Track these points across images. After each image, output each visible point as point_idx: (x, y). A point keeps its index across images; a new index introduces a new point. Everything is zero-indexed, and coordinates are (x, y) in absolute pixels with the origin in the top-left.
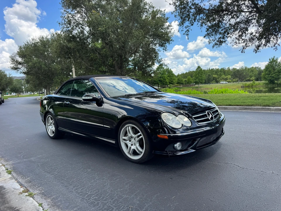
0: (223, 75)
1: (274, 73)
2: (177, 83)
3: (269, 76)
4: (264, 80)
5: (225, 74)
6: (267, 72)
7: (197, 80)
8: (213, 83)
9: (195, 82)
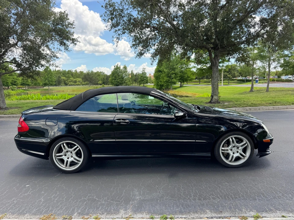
0: (71, 77)
1: (119, 79)
2: (21, 85)
3: (116, 81)
4: (111, 84)
5: (72, 76)
6: (113, 77)
7: (47, 81)
8: (61, 86)
9: (44, 83)
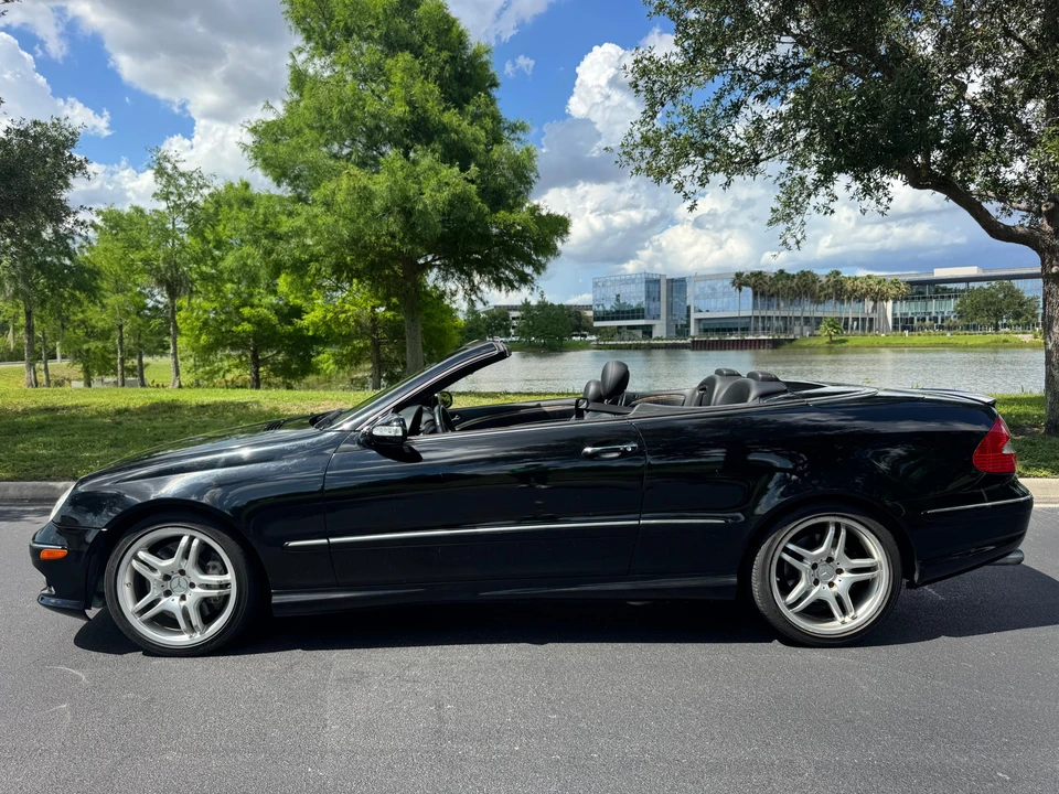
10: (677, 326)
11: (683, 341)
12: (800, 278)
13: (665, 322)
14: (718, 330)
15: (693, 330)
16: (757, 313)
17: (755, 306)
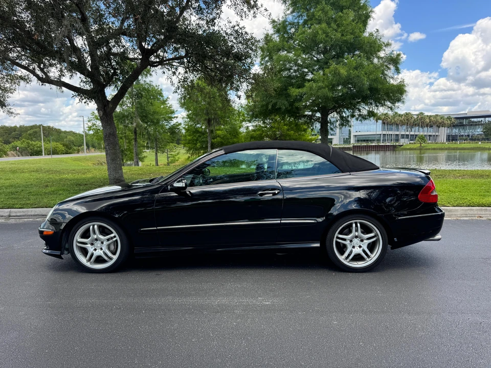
10: (344, 139)
11: (348, 146)
12: (405, 116)
13: (338, 137)
14: (364, 141)
15: (352, 141)
16: (384, 133)
17: (383, 129)
